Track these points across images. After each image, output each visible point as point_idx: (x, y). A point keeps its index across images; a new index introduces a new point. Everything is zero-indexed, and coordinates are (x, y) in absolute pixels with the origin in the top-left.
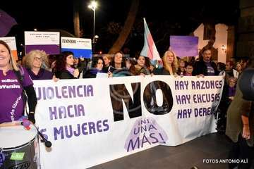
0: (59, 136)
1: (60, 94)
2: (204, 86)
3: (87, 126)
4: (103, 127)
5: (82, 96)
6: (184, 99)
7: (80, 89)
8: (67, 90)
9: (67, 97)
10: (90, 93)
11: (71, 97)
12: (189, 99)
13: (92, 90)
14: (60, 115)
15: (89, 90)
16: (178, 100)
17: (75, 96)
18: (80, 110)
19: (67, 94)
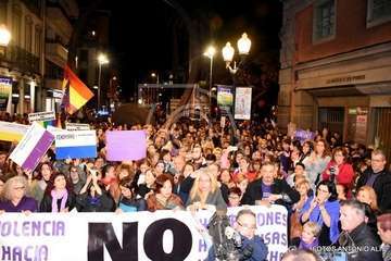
1: (19, 231)
5: (48, 234)
7: (48, 225)
8: (30, 226)
9: (28, 234)
10: (60, 231)
11: (33, 234)
13: (63, 228)
14: (14, 257)
15: (59, 227)
17: (39, 234)
19: (30, 231)
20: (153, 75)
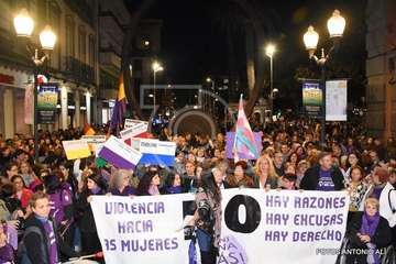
0: (126, 248)
1: (130, 209)
2: (316, 204)
3: (154, 243)
4: (171, 245)
5: (151, 213)
6: (278, 218)
7: (150, 206)
8: (137, 207)
9: (136, 213)
10: (161, 210)
11: (140, 212)
12: (285, 220)
13: (163, 208)
14: (128, 230)
15: (160, 208)
16: (268, 219)
17: (144, 213)
18: (148, 226)
19: (137, 210)
20: (209, 80)
